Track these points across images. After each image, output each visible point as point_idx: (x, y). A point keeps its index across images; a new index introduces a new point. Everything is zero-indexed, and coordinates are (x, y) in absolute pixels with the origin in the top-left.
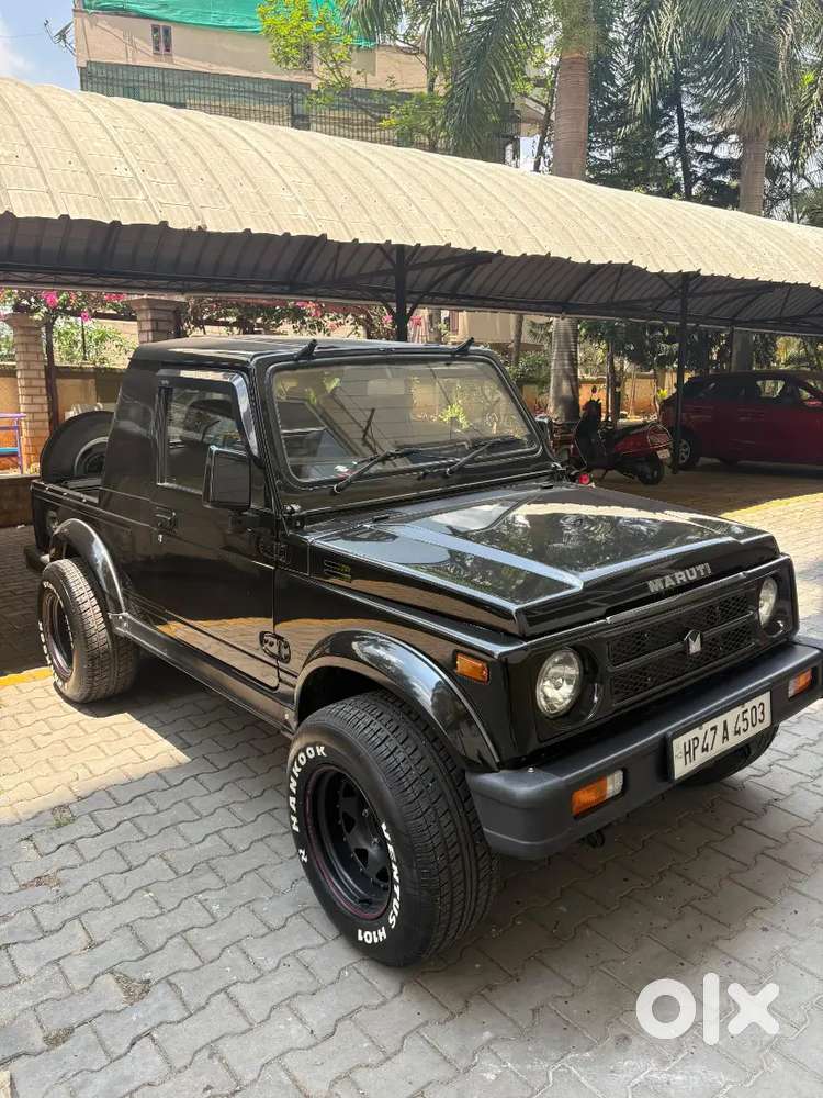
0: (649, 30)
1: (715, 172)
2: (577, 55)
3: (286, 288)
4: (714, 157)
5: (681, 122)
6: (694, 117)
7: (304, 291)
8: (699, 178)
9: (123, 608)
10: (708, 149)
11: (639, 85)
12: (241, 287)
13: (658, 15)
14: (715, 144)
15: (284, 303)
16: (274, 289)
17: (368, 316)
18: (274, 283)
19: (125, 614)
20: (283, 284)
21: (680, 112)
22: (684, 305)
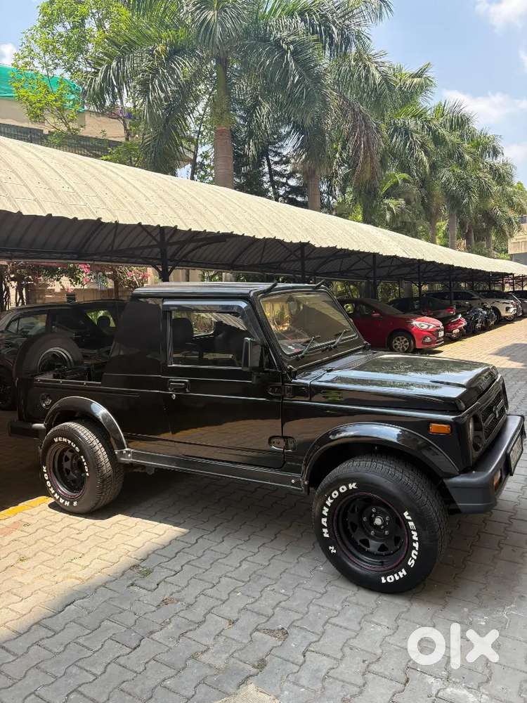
0: (256, 116)
1: (289, 193)
2: (224, 128)
3: (76, 256)
4: (288, 185)
5: (269, 165)
6: (276, 163)
7: (87, 258)
8: (281, 196)
9: (126, 446)
10: (284, 180)
11: (249, 145)
12: (47, 256)
13: (260, 109)
14: (288, 178)
15: (66, 265)
16: (68, 256)
17: (115, 272)
18: (68, 253)
19: (127, 449)
20: (73, 253)
21: (268, 160)
22: (303, 264)
